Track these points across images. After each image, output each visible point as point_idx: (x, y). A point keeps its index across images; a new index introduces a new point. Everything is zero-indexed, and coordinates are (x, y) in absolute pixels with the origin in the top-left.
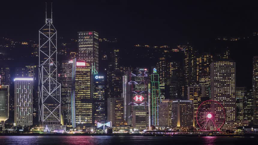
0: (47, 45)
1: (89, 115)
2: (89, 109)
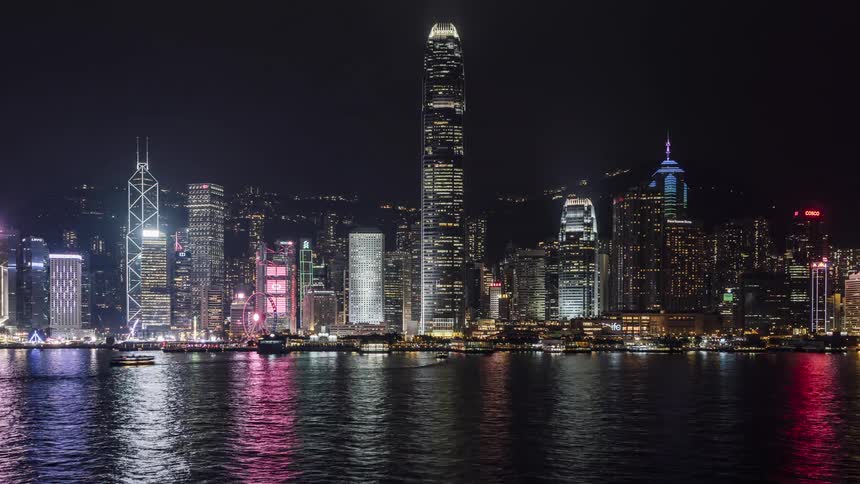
0: (139, 203)
1: (165, 313)
2: (164, 304)
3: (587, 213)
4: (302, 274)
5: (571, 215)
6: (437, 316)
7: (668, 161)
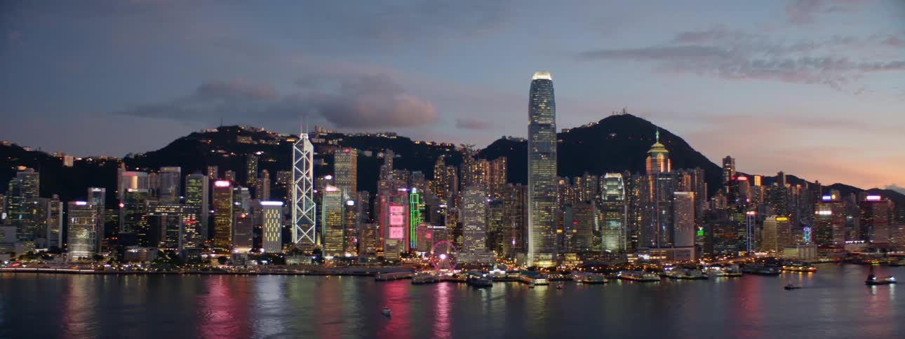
3: (620, 182)
4: (413, 211)
5: (609, 184)
6: (542, 252)
7: (657, 144)
